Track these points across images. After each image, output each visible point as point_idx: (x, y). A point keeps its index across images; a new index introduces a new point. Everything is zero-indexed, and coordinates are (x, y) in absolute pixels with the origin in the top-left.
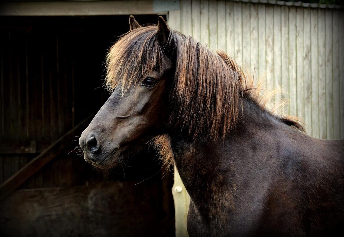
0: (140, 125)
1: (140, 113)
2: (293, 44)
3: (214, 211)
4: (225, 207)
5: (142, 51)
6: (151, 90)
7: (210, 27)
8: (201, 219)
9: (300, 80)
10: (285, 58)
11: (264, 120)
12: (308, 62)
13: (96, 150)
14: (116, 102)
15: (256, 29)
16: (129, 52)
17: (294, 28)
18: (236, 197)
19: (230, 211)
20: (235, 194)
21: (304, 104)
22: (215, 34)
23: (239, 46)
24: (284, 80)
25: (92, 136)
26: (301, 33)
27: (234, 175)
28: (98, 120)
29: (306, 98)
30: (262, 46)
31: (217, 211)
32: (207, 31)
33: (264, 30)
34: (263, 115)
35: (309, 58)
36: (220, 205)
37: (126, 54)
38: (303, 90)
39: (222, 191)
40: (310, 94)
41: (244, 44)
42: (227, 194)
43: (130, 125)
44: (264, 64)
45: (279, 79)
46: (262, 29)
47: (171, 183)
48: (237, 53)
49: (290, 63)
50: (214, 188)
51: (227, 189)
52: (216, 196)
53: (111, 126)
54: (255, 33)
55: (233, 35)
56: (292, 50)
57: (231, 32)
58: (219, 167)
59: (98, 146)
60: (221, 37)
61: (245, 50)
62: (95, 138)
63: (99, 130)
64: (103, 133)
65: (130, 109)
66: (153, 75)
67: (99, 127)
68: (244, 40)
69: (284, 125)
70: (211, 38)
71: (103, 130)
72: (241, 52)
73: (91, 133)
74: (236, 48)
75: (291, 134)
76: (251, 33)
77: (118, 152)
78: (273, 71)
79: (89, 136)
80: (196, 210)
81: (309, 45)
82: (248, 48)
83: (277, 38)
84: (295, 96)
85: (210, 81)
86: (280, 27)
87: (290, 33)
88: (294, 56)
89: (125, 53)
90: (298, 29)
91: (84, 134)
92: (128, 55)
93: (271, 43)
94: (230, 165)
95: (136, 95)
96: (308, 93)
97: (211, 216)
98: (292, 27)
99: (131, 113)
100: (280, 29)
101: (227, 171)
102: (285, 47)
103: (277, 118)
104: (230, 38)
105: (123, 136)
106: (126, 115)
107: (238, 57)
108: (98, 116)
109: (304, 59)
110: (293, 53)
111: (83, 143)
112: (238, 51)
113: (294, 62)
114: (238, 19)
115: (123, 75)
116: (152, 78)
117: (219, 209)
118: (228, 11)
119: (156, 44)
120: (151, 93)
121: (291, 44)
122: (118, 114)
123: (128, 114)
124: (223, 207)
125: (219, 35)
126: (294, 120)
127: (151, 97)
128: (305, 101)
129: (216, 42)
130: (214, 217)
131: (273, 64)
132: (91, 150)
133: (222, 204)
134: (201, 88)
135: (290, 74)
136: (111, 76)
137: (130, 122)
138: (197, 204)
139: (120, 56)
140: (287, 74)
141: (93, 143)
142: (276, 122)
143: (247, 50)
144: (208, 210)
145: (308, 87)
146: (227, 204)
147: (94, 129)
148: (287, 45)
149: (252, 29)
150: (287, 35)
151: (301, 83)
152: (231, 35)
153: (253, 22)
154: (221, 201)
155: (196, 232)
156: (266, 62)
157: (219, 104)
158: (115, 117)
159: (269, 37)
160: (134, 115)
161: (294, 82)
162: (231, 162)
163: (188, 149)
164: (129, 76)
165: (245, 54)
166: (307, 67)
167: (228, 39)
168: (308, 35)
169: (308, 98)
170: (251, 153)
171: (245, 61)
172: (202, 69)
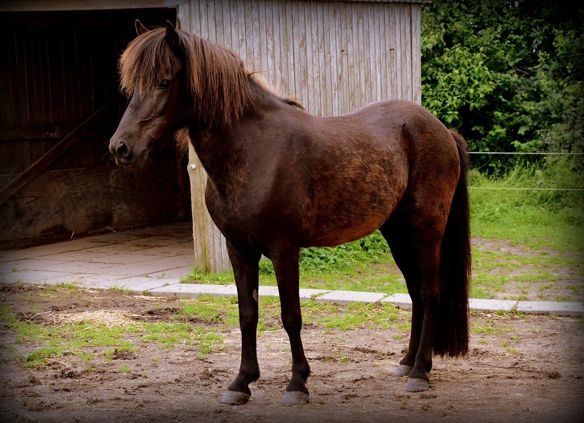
0: (163, 124)
1: (161, 114)
2: (290, 32)
3: (230, 187)
4: (240, 182)
5: (154, 58)
6: (166, 92)
7: (216, 19)
8: (218, 194)
9: (297, 65)
10: (283, 46)
11: (269, 102)
12: (303, 49)
13: (127, 155)
14: (137, 108)
15: (258, 19)
16: (141, 57)
17: (290, 18)
18: (249, 173)
19: (244, 186)
20: (248, 171)
21: (301, 87)
22: (221, 25)
23: (242, 35)
24: (284, 66)
25: (121, 143)
26: (297, 23)
27: (247, 153)
28: (123, 127)
29: (303, 81)
30: (263, 35)
31: (233, 187)
32: (214, 22)
33: (264, 20)
34: (268, 98)
35: (305, 45)
36: (236, 181)
37: (139, 60)
38: (300, 73)
39: (237, 170)
40: (306, 77)
41: (247, 33)
42: (241, 171)
43: (153, 126)
44: (265, 51)
45: (279, 65)
46: (262, 20)
47: (186, 161)
48: (242, 42)
49: (288, 50)
50: (229, 167)
51: (241, 167)
52: (231, 174)
53: (137, 130)
54: (256, 23)
55: (237, 26)
56: (290, 38)
57: (235, 23)
58: (233, 148)
59: (129, 151)
60: (227, 27)
61: (248, 39)
62: (124, 145)
63: (126, 136)
64: (131, 139)
65: (151, 112)
66: (169, 77)
67: (126, 133)
68: (247, 30)
69: (288, 106)
70: (218, 28)
71: (131, 136)
72: (245, 41)
73: (120, 140)
74: (240, 38)
75: (294, 113)
76: (253, 23)
77: (147, 153)
78: (273, 57)
79: (119, 143)
80: (214, 187)
81: (304, 34)
82: (251, 36)
83: (276, 27)
84: (293, 80)
85: (216, 74)
86: (278, 18)
87: (287, 22)
88: (292, 44)
89: (137, 60)
90: (293, 19)
91: (113, 141)
92: (141, 62)
93: (271, 33)
94: (242, 145)
95: (155, 98)
96: (304, 76)
97: (227, 191)
98: (289, 18)
99: (153, 115)
100: (278, 19)
101: (240, 150)
102: (283, 35)
103: (280, 99)
104: (235, 28)
105: (148, 138)
106: (148, 118)
107: (242, 45)
108: (123, 123)
109: (300, 46)
110: (290, 41)
111: (113, 149)
112: (242, 40)
113: (291, 48)
114: (241, 11)
115: (139, 80)
116: (168, 81)
117: (235, 186)
118: (232, 4)
119: (167, 48)
120: (168, 94)
121: (288, 32)
122: (141, 118)
123: (150, 117)
124: (238, 183)
125: (224, 26)
126: (293, 100)
127: (169, 99)
128: (302, 83)
129: (222, 32)
130: (230, 192)
131: (274, 52)
132: (122, 155)
133: (237, 180)
134: (210, 81)
135: (289, 60)
136: (126, 81)
137: (153, 123)
138: (215, 182)
139: (133, 62)
140: (286, 60)
141: (123, 149)
142: (280, 103)
143: (250, 39)
144: (225, 187)
145: (305, 71)
146: (241, 180)
147: (122, 136)
148: (285, 34)
149: (253, 20)
150: (284, 25)
151: (298, 68)
152: (235, 26)
153: (255, 14)
154: (236, 177)
155: (214, 205)
156: (267, 49)
157: (226, 94)
158: (139, 121)
159: (269, 28)
160: (156, 117)
161: (292, 67)
162: (243, 142)
163: (206, 135)
164: (145, 82)
165: (248, 43)
166: (303, 53)
167: (233, 30)
168: (303, 25)
169: (305, 81)
170: (259, 132)
171: (249, 49)
172: (209, 64)
